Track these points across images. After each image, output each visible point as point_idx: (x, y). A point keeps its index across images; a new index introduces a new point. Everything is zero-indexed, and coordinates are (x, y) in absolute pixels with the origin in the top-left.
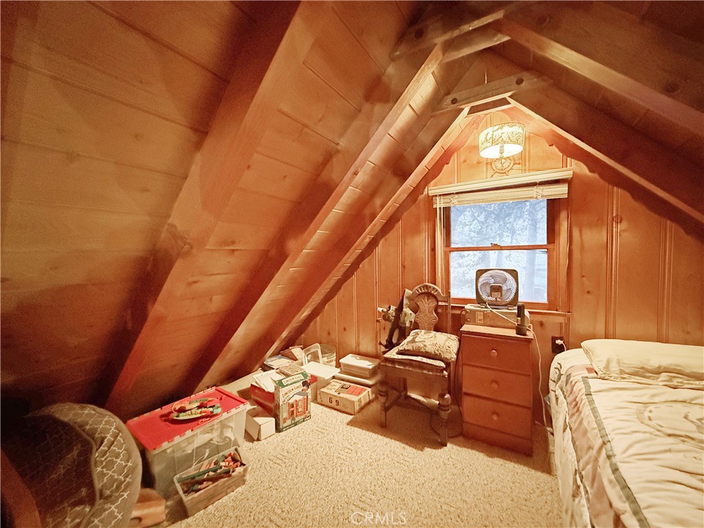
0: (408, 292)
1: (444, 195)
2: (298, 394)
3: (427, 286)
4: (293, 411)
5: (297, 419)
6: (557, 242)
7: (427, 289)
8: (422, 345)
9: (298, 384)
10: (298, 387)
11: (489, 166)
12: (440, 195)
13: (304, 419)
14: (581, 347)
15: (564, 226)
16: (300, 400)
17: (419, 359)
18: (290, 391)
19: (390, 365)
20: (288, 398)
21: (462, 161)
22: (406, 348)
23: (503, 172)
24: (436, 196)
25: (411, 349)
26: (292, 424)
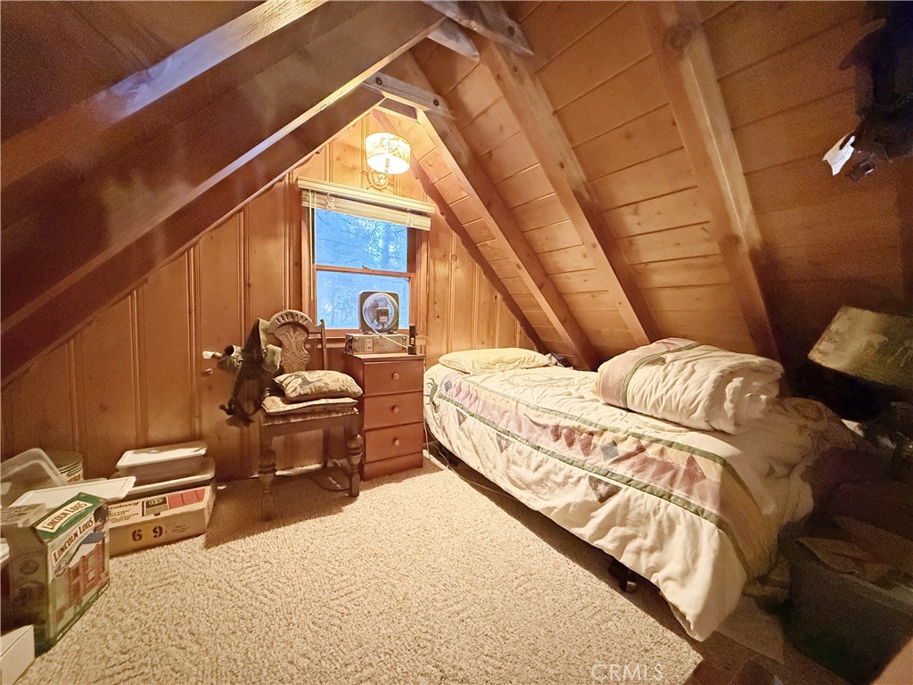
0: (263, 323)
1: (318, 193)
2: (87, 541)
3: (292, 314)
4: (78, 584)
5: (85, 599)
6: (418, 271)
7: (293, 317)
8: (323, 385)
9: (85, 521)
10: (86, 526)
11: (365, 177)
12: (312, 191)
13: (98, 592)
14: (438, 362)
15: (423, 256)
16: (91, 554)
17: (323, 401)
18: (71, 540)
19: (281, 422)
20: (67, 559)
21: (335, 158)
22: (302, 392)
23: (379, 188)
24: (308, 190)
25: (309, 391)
26: (75, 615)
